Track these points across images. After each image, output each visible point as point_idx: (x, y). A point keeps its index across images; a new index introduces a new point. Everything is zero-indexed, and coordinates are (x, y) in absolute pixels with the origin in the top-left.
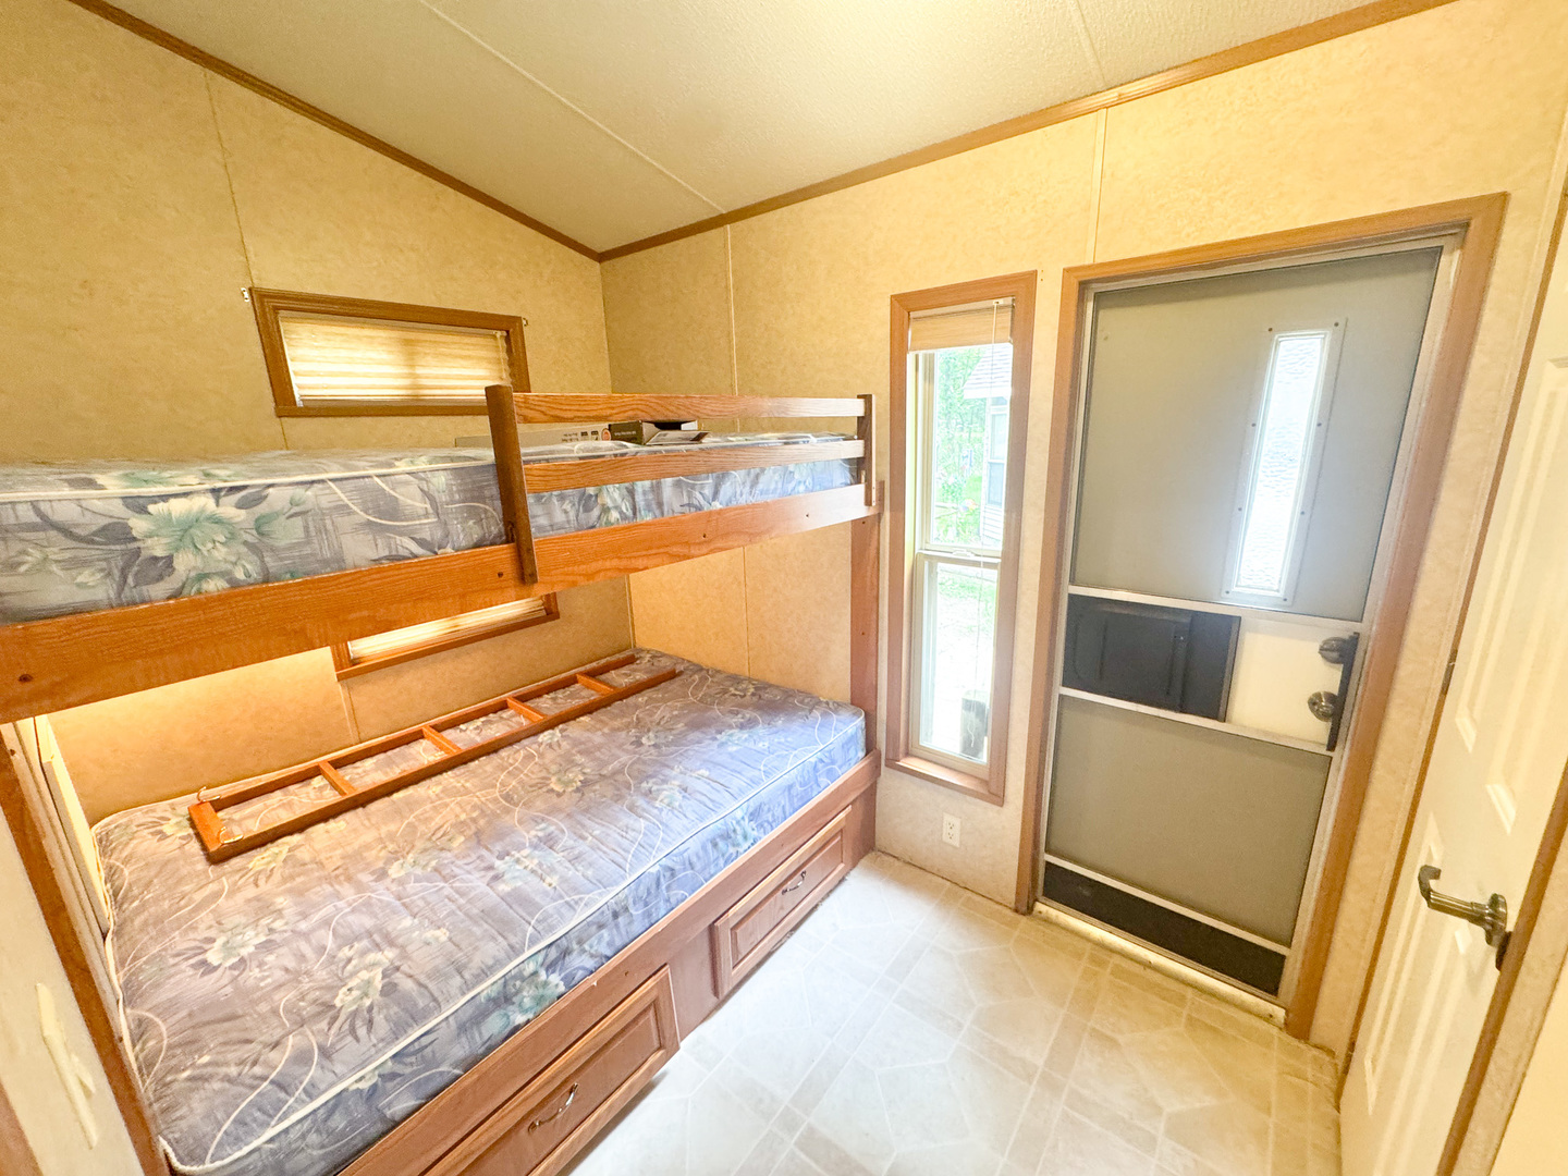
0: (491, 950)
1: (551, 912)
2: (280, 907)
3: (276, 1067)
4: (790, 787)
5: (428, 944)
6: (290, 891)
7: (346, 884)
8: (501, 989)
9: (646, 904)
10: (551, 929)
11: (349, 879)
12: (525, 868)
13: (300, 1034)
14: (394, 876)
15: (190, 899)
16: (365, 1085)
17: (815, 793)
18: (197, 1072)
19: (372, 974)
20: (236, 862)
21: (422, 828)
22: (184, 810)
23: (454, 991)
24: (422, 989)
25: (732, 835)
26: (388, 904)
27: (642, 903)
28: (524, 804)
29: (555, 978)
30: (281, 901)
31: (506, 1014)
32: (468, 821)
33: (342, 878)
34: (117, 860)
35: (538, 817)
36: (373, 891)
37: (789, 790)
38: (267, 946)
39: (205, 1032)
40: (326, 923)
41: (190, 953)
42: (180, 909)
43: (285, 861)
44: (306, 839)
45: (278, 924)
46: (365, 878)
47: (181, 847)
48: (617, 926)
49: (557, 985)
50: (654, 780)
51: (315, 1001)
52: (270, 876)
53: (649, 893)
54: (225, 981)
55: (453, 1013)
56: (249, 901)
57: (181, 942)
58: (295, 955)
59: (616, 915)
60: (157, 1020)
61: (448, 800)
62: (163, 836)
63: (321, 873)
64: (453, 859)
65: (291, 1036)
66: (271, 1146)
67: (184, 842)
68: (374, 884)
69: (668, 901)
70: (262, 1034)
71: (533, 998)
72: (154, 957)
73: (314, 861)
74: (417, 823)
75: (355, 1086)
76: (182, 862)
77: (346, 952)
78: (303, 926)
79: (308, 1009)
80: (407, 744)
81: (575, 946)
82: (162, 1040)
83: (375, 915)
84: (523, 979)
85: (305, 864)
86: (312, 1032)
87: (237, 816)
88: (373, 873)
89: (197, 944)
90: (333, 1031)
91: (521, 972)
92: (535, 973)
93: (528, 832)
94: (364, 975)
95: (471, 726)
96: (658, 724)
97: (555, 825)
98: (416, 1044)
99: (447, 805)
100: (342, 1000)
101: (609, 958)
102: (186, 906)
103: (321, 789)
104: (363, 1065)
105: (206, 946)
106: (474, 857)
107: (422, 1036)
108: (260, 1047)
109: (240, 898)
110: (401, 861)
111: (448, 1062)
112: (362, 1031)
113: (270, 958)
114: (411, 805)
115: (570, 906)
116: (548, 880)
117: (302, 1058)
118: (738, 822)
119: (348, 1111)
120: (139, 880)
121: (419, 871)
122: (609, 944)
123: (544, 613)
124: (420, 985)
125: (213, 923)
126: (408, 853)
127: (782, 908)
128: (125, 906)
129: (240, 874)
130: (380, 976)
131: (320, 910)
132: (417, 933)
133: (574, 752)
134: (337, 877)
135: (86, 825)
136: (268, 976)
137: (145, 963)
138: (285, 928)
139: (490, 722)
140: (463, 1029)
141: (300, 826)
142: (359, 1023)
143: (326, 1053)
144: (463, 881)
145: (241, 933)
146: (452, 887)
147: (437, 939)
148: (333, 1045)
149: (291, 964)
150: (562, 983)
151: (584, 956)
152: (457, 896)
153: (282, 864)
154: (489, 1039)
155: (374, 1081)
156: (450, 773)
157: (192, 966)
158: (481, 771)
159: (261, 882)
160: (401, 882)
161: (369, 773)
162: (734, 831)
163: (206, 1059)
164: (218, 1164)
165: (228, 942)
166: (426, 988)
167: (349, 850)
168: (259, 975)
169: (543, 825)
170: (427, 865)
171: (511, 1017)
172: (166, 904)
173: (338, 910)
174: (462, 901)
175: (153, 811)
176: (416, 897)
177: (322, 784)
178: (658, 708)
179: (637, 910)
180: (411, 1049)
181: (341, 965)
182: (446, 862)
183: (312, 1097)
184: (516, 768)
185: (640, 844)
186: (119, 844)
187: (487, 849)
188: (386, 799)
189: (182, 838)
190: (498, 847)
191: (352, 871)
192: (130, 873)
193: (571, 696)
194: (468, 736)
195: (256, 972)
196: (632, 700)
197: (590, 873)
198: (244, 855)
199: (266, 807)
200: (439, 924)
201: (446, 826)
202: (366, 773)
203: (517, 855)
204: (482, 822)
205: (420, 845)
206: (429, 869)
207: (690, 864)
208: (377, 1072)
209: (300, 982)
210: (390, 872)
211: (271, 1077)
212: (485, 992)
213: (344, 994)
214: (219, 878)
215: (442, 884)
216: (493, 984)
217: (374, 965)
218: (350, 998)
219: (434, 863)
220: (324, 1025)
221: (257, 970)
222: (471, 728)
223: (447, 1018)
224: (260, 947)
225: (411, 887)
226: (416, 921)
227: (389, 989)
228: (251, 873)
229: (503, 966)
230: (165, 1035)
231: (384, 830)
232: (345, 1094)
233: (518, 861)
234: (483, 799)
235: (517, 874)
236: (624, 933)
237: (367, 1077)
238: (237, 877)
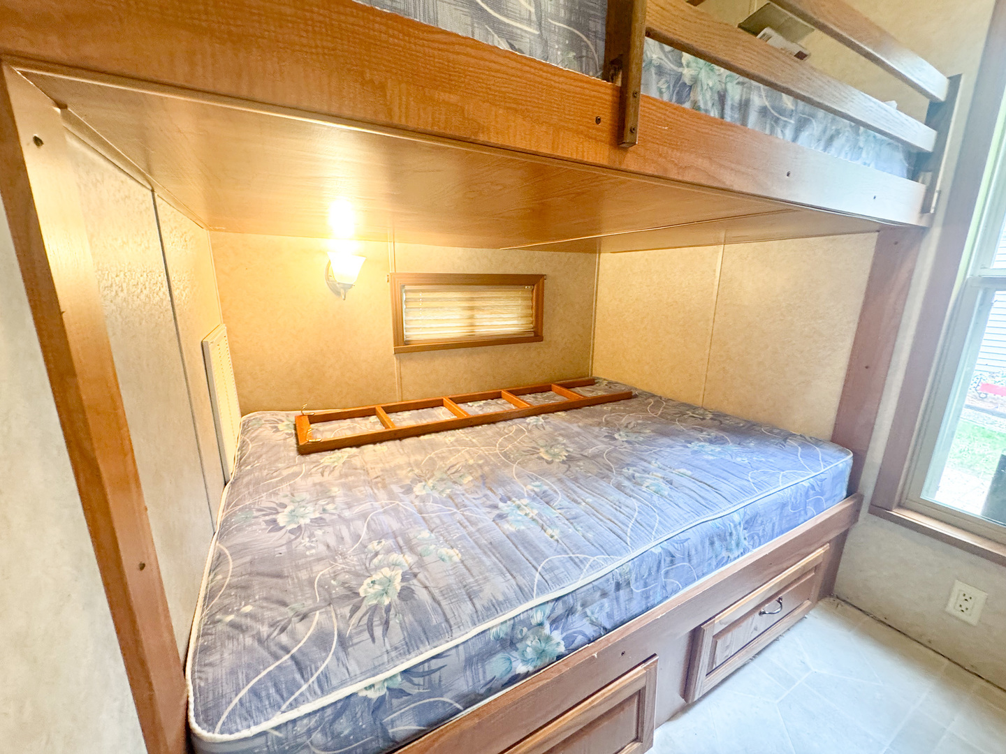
0: (499, 585)
1: (557, 564)
2: (334, 494)
3: (300, 642)
4: (784, 505)
5: (443, 560)
6: (344, 485)
7: (381, 489)
8: (509, 630)
9: (646, 585)
10: (559, 581)
11: (384, 487)
12: (526, 515)
13: (327, 612)
14: (418, 494)
15: (280, 474)
16: (373, 695)
17: (802, 520)
18: (238, 620)
19: (393, 573)
20: (314, 456)
21: (440, 463)
22: (293, 419)
23: (466, 618)
24: (436, 605)
25: (728, 538)
26: (412, 514)
27: (642, 582)
28: (519, 463)
29: (557, 636)
30: (336, 491)
31: (509, 659)
32: (475, 466)
33: (380, 485)
34: (248, 438)
35: (532, 475)
36: (401, 501)
37: (782, 509)
38: (319, 522)
39: (256, 581)
40: (364, 516)
41: (269, 511)
42: (271, 478)
43: (344, 463)
44: (360, 453)
45: (330, 507)
46: (396, 489)
47: (285, 439)
48: (617, 599)
49: (558, 644)
50: (634, 468)
51: (344, 583)
52: (333, 471)
53: (650, 574)
54: (284, 541)
55: (464, 643)
56: (315, 485)
57: (266, 502)
58: (337, 536)
59: (618, 587)
60: (229, 557)
61: (460, 448)
62: (277, 430)
63: (366, 478)
64: (464, 492)
65: (318, 612)
66: (276, 733)
67: (288, 436)
68: (401, 495)
69: (664, 587)
70: (296, 601)
71: (535, 649)
72: (245, 507)
73: (363, 468)
74: (436, 459)
75: (362, 694)
76: (282, 448)
77: (374, 546)
78: (347, 514)
79: (338, 591)
80: (432, 407)
81: (579, 608)
82: (226, 578)
83: (399, 520)
84: (530, 627)
85: (356, 469)
86: (336, 615)
87: (321, 429)
88: (402, 487)
89: (274, 506)
90: (354, 620)
91: (529, 618)
92: (541, 625)
93: (526, 486)
94: (386, 572)
95: (476, 404)
96: (627, 427)
97: (548, 485)
98: (426, 665)
99: (459, 451)
100: (366, 591)
101: (607, 631)
102: (275, 477)
103: (374, 423)
104: (375, 671)
105: (280, 510)
106: (480, 495)
107: (433, 658)
108: (291, 614)
109: (310, 481)
110: (423, 483)
111: (450, 694)
112: (378, 631)
113: (319, 533)
114: (434, 446)
115: (575, 563)
116: (550, 531)
117: (321, 640)
118: (735, 526)
119: (354, 719)
120: (256, 453)
121: (436, 495)
122: (610, 616)
123: (532, 335)
124: (434, 599)
125: (288, 493)
126: (429, 479)
127: (756, 629)
128: (243, 467)
129: (314, 465)
130: (399, 578)
131: (361, 504)
132: (433, 546)
133: (556, 434)
134: (377, 483)
135: (239, 415)
136: (314, 548)
137: (239, 510)
138: (334, 511)
139: (489, 404)
140: (469, 662)
141: (358, 442)
142: (376, 621)
143: (344, 643)
144: (472, 511)
145: (304, 507)
146: (463, 515)
147: (450, 558)
148: (350, 637)
149: (332, 541)
150: (563, 643)
151: (585, 620)
152: (468, 524)
153: (342, 465)
154: (491, 681)
155: (382, 693)
156: (460, 430)
157: (266, 522)
158: (484, 433)
159: (326, 474)
160: (423, 500)
161: (405, 420)
162: (731, 534)
163: (248, 609)
164: (226, 737)
165: (294, 511)
166: (439, 605)
167: (387, 466)
168: (308, 544)
169: (537, 483)
170: (442, 491)
171: (514, 664)
172: (265, 473)
173: (374, 509)
174: (472, 529)
175: (276, 415)
176: (433, 515)
177: (376, 420)
178: (623, 416)
179: (637, 588)
180: (421, 669)
181: (369, 556)
182: (458, 492)
183: (324, 692)
184: (511, 437)
185: (636, 520)
186: (252, 429)
187: (491, 490)
188: (416, 438)
189: (287, 434)
190: (501, 491)
191: (387, 481)
192: (252, 447)
193: (548, 397)
194: (474, 409)
195: (306, 541)
196: (598, 407)
197: (590, 535)
198: (320, 453)
199: (340, 427)
200: (453, 544)
201: (458, 466)
202: (404, 420)
203: (518, 502)
204: (486, 469)
205: (438, 475)
206: (445, 495)
207: (689, 555)
208: (386, 685)
209: (335, 561)
210: (415, 489)
211: (294, 651)
212: (494, 630)
213: (368, 584)
214: (301, 464)
215: (455, 510)
216: (502, 623)
217: (395, 565)
218: (371, 591)
219: (448, 491)
220: (346, 611)
221: (307, 539)
222: (476, 405)
223: (457, 646)
224: (314, 521)
225: (430, 505)
226: (433, 535)
227: (406, 594)
228: (321, 466)
229: (513, 606)
230: (230, 574)
231: (412, 459)
232: (352, 699)
233: (519, 507)
234: (486, 452)
235: (519, 518)
236: (623, 609)
237: (376, 687)
238: (312, 467)
